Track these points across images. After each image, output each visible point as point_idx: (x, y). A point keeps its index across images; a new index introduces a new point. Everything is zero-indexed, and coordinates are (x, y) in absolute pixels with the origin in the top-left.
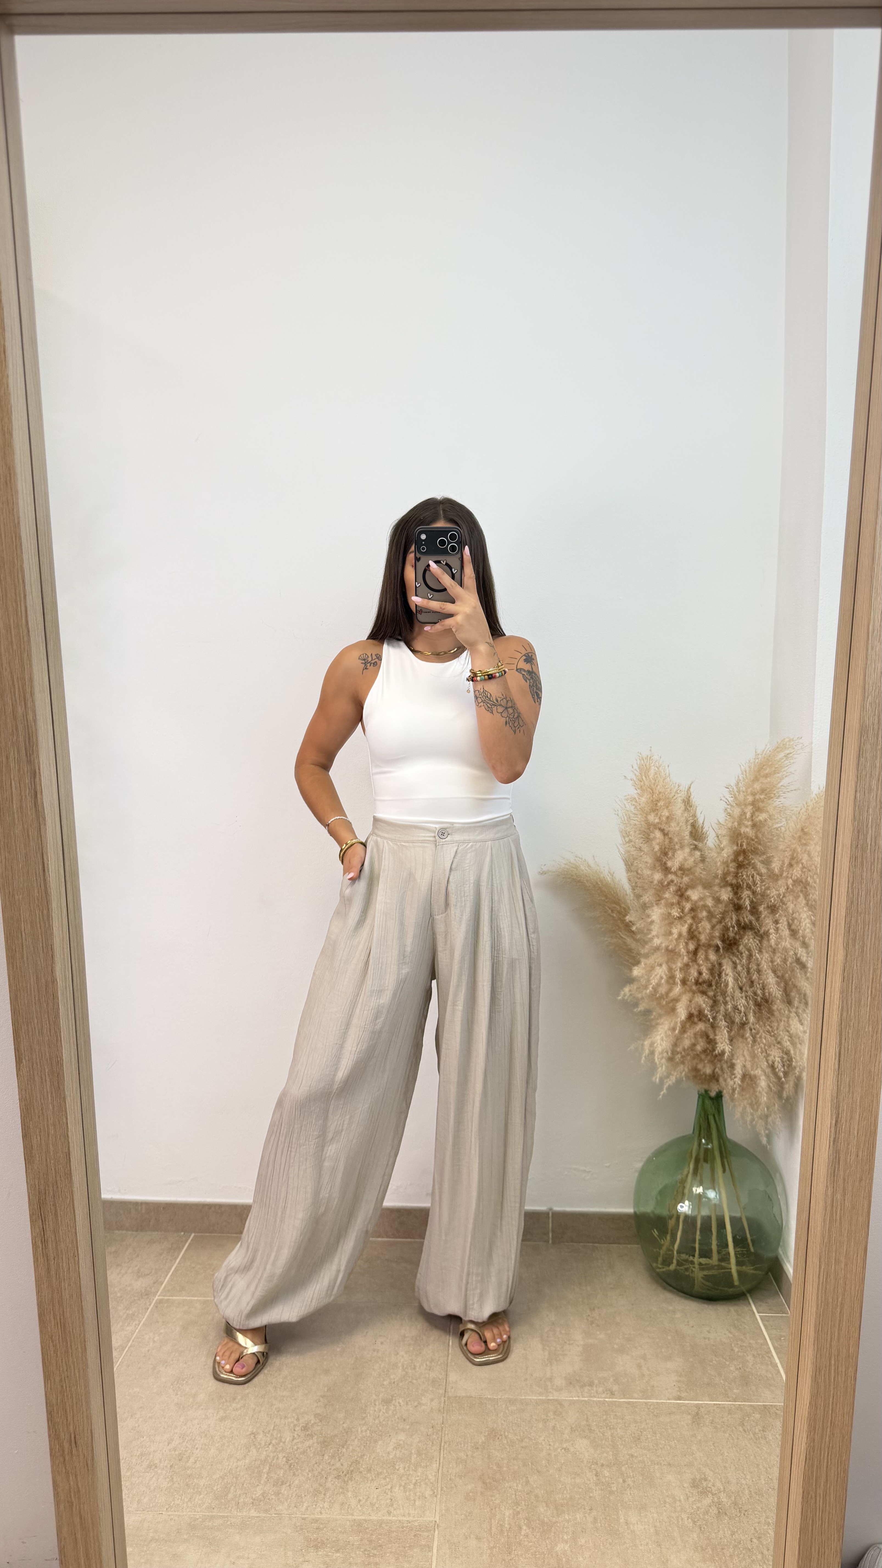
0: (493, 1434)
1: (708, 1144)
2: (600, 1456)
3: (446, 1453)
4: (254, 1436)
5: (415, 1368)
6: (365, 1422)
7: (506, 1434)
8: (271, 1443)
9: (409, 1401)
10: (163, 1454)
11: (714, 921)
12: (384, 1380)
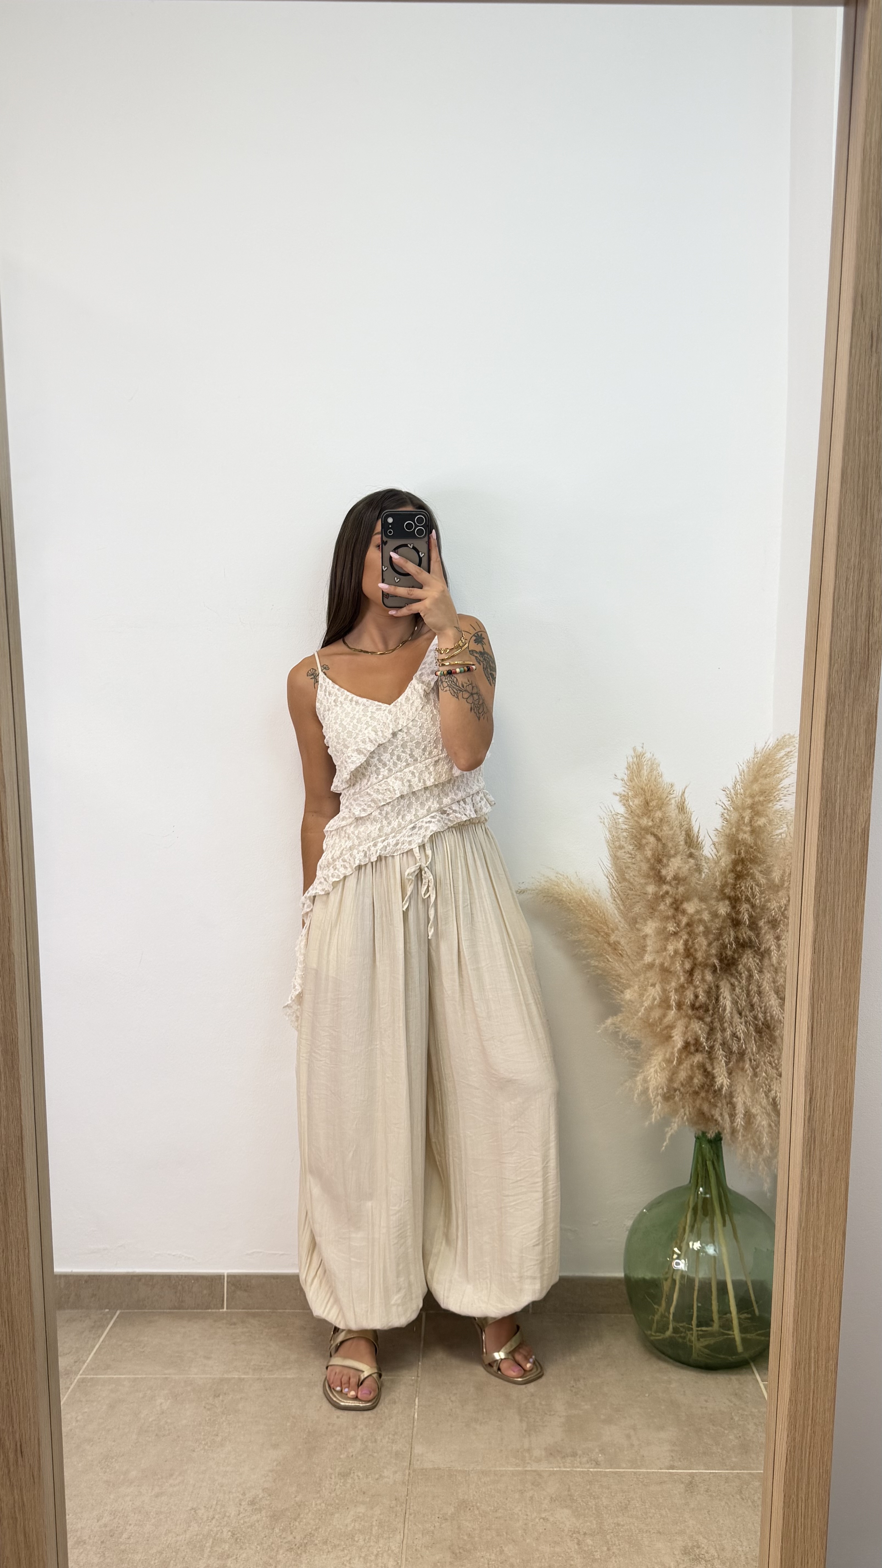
0: (463, 1505)
1: (706, 1193)
2: (582, 1525)
3: (411, 1525)
4: (195, 1512)
5: (376, 1441)
6: (320, 1496)
7: (478, 1504)
8: (214, 1518)
9: (370, 1474)
10: (92, 1531)
11: (711, 937)
12: (341, 1454)
